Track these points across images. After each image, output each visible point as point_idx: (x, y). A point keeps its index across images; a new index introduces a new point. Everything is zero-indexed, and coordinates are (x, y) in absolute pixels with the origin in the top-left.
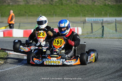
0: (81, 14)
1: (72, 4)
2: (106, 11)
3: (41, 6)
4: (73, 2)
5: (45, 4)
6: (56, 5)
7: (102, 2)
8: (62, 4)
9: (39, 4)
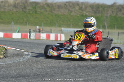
0: (57, 24)
1: (47, 13)
3: (13, 13)
4: (48, 11)
5: (17, 11)
6: (29, 13)
7: (79, 12)
8: (36, 13)
9: (11, 11)
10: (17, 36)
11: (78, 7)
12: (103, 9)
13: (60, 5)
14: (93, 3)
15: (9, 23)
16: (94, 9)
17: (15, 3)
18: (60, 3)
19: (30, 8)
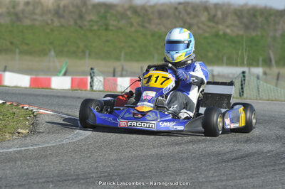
0: (156, 56)
1: (133, 29)
2: (218, 51)
3: (52, 30)
4: (135, 24)
5: (62, 26)
6: (91, 30)
7: (209, 27)
8: (106, 29)
9: (48, 24)
10: (61, 83)
11: (206, 14)
12: (267, 19)
13: (165, 11)
14: (242, 6)
15: (43, 53)
16: (245, 20)
17: (58, 6)
18: (162, 5)
19: (94, 17)
